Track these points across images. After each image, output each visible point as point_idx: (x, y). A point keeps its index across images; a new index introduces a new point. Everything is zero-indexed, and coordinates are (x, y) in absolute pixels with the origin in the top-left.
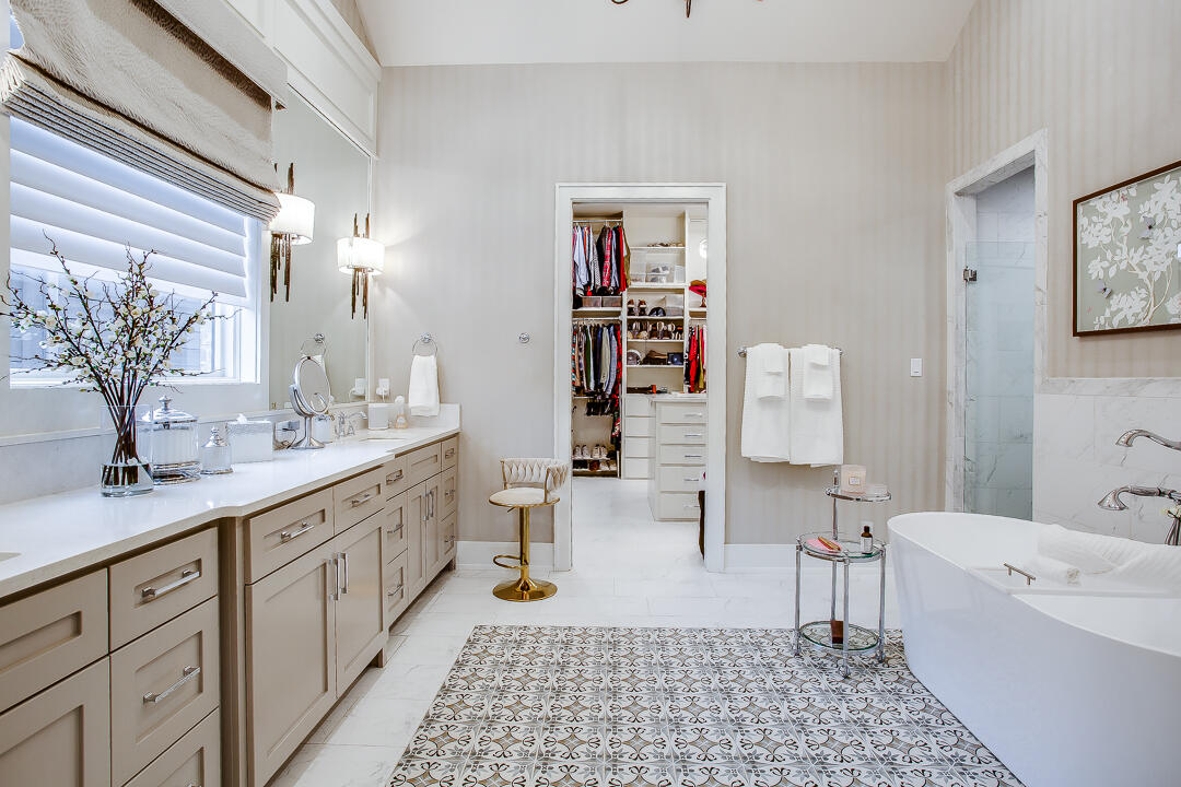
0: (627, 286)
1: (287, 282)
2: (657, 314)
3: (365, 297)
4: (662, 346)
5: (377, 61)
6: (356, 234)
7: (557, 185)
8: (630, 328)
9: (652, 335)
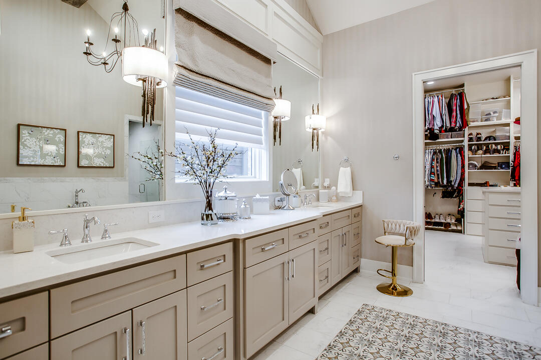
0: (468, 126)
1: (280, 137)
2: (489, 140)
3: (318, 141)
4: (493, 158)
5: (321, 34)
6: (313, 113)
7: (413, 74)
8: (470, 149)
9: (485, 153)
